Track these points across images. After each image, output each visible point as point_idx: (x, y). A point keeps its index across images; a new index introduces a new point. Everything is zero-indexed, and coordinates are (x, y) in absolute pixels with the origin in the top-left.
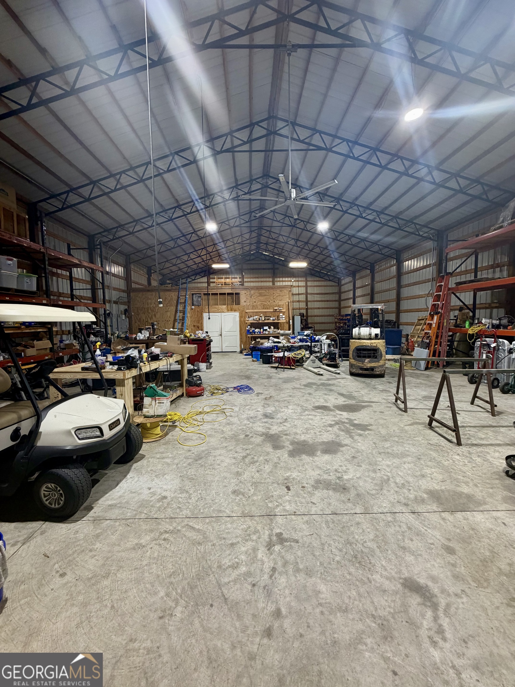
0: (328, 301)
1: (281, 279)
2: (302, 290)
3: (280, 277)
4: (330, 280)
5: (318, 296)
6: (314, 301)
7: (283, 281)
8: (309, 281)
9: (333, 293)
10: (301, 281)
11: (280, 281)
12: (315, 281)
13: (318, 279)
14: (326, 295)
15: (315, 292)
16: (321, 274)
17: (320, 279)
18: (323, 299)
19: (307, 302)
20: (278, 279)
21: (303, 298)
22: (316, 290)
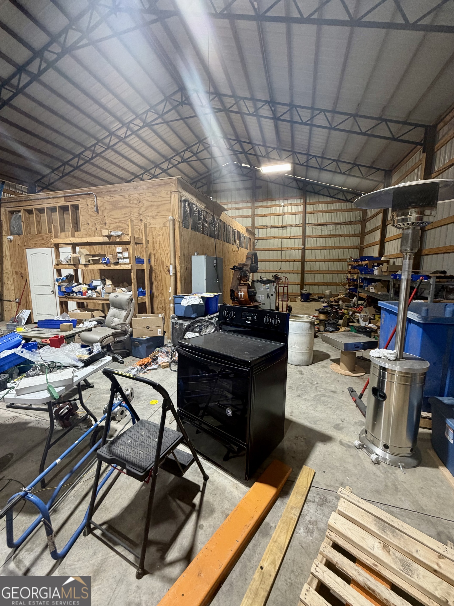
0: (341, 236)
1: (265, 204)
2: (299, 219)
3: (263, 201)
4: (347, 201)
5: (324, 227)
6: (317, 237)
7: (267, 206)
8: (310, 204)
9: (350, 223)
10: (296, 204)
11: (262, 207)
12: (320, 203)
13: (326, 199)
14: (338, 227)
15: (320, 221)
16: (331, 191)
17: (330, 199)
18: (333, 233)
19: (304, 237)
20: (261, 204)
21: (298, 231)
22: (322, 218)
